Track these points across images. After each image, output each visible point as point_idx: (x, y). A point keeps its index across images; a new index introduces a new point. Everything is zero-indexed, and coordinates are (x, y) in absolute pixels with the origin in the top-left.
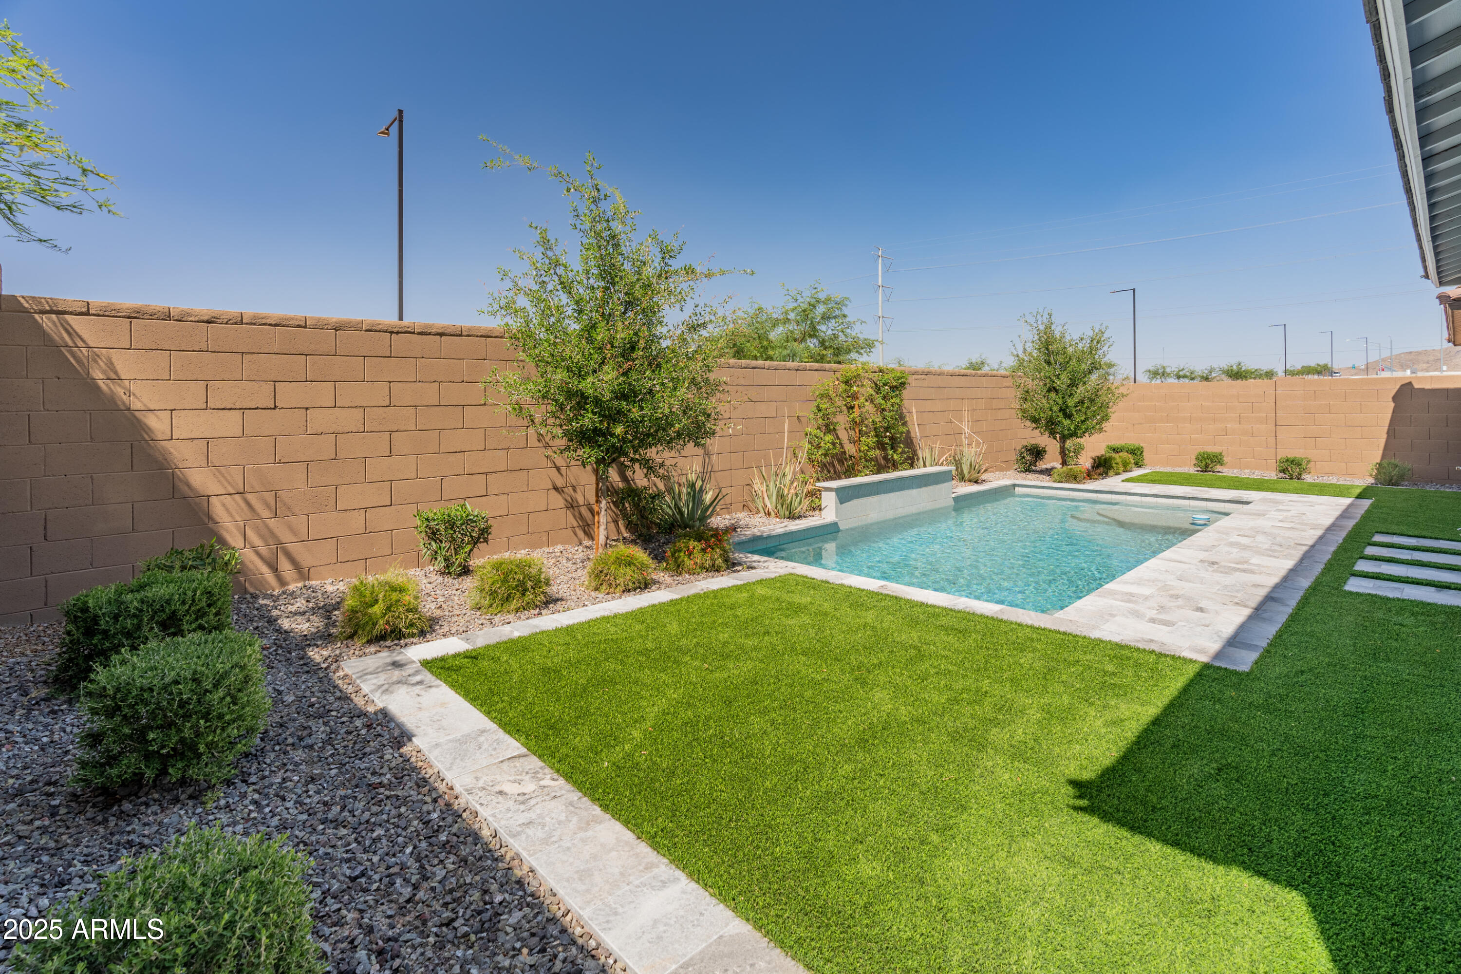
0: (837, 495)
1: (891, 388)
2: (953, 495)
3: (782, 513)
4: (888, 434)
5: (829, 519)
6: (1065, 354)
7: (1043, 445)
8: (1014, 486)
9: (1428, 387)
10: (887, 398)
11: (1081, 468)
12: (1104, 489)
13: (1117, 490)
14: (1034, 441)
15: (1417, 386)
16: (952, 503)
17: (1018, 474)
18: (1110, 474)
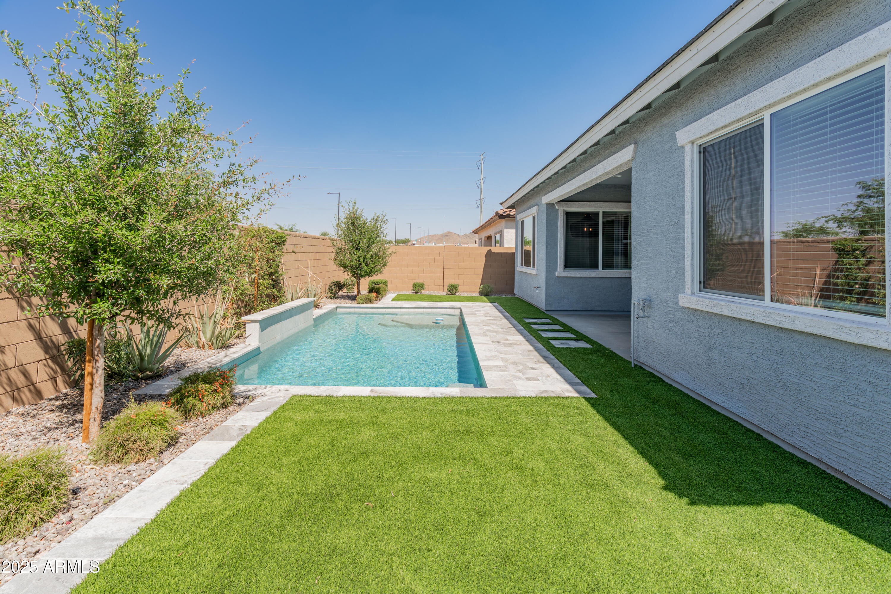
0: (260, 325)
1: (276, 244)
2: (314, 317)
3: (215, 345)
4: (274, 277)
5: (253, 344)
6: (364, 227)
7: (342, 281)
8: (337, 308)
9: (496, 251)
10: (272, 251)
11: (374, 295)
12: (386, 306)
13: (396, 306)
14: (336, 279)
15: (493, 251)
16: (313, 322)
17: (330, 300)
18: (380, 297)
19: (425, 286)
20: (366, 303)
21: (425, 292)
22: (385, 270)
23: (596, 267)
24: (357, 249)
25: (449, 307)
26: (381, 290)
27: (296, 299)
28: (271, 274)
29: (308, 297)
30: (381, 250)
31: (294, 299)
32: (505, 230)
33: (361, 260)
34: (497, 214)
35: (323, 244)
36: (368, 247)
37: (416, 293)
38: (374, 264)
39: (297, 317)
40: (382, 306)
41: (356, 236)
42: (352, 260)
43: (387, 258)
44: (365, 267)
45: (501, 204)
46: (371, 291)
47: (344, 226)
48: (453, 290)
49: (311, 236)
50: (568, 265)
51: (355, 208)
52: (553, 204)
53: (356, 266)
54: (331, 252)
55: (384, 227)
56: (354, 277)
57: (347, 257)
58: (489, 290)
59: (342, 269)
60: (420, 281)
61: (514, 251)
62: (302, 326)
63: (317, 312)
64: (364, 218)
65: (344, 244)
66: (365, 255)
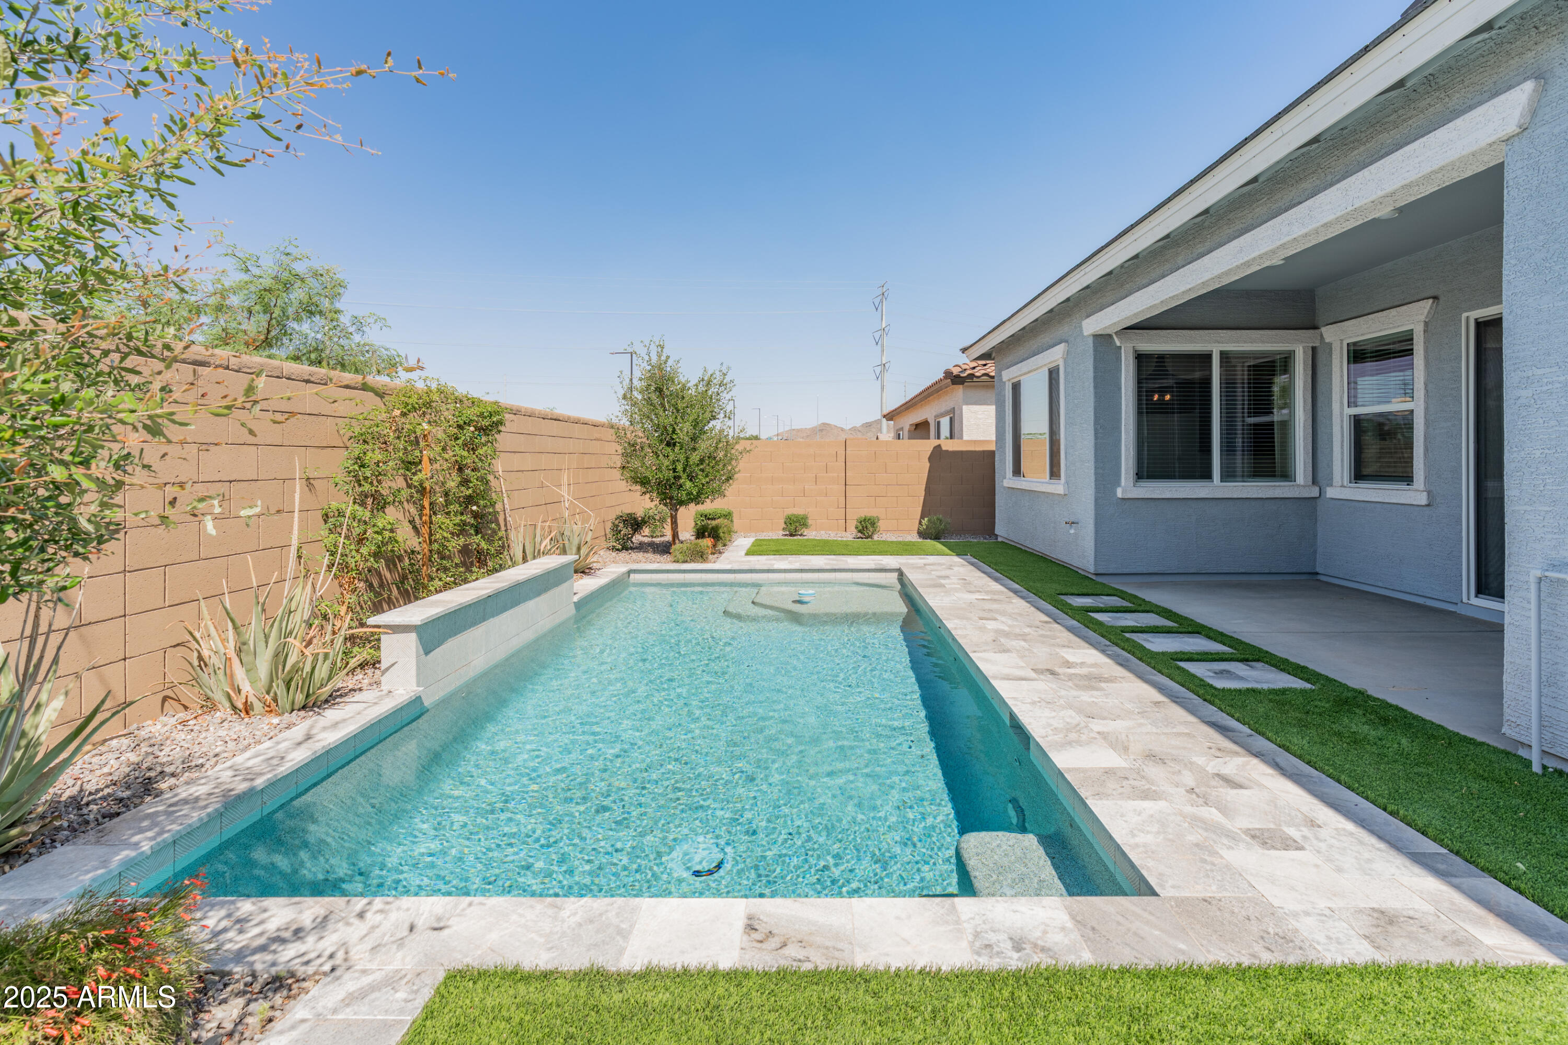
0: (420, 638)
1: (477, 429)
2: (576, 599)
3: (284, 701)
4: (474, 508)
5: (401, 691)
6: (683, 398)
7: (640, 514)
8: (630, 572)
9: (951, 449)
10: (471, 447)
11: (707, 542)
12: (736, 567)
13: (758, 567)
14: (627, 510)
15: (944, 448)
16: (573, 611)
17: (614, 554)
18: (720, 547)
19: (810, 522)
20: (692, 561)
21: (810, 534)
22: (731, 490)
23: (1206, 475)
24: (668, 444)
25: (873, 567)
26: (721, 531)
27: (534, 558)
28: (469, 500)
29: (564, 552)
30: (721, 445)
31: (529, 556)
32: (964, 407)
33: (680, 467)
34: (948, 374)
35: (597, 435)
36: (694, 439)
37: (791, 535)
38: (707, 476)
39: (531, 604)
40: (728, 567)
41: (667, 418)
42: (659, 469)
43: (734, 462)
44: (688, 484)
45: (964, 350)
46: (701, 533)
47: (640, 397)
48: (866, 528)
49: (569, 418)
50: (1144, 472)
51: (663, 358)
52: (1110, 336)
53: (668, 480)
54: (614, 452)
55: (725, 396)
56: (665, 505)
57: (648, 463)
58: (942, 527)
59: (638, 487)
60: (798, 511)
61: (992, 447)
62: (545, 624)
63: (585, 585)
64: (683, 380)
65: (641, 434)
66: (687, 458)
